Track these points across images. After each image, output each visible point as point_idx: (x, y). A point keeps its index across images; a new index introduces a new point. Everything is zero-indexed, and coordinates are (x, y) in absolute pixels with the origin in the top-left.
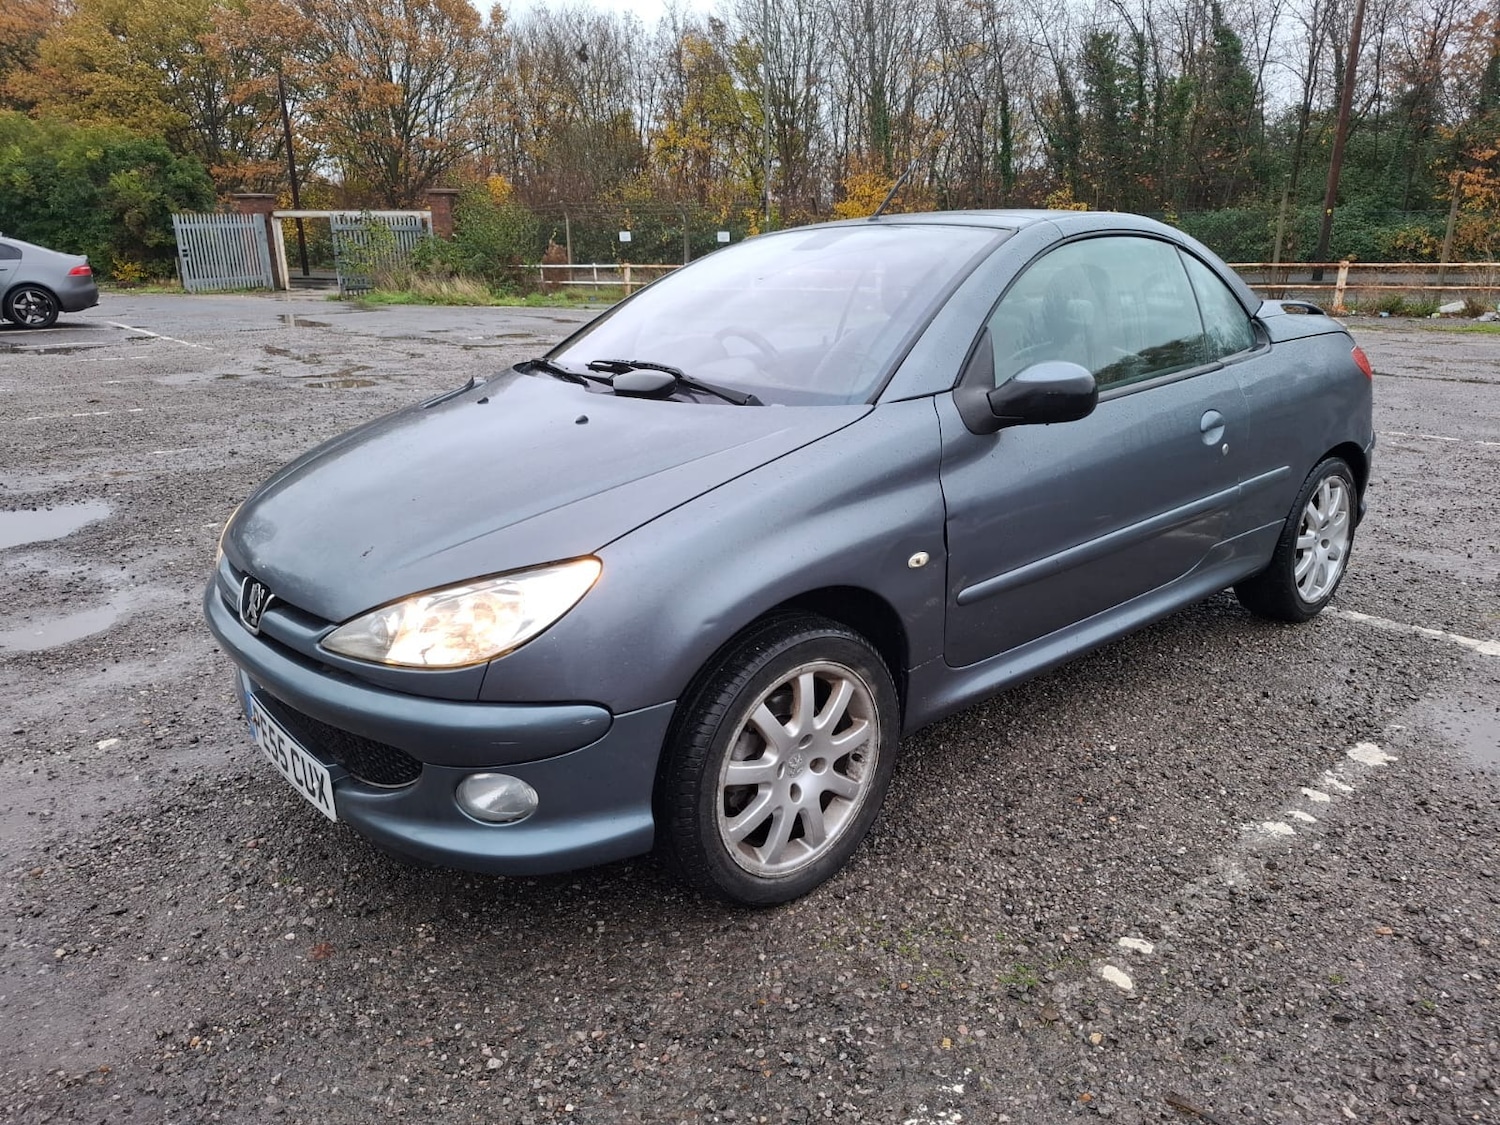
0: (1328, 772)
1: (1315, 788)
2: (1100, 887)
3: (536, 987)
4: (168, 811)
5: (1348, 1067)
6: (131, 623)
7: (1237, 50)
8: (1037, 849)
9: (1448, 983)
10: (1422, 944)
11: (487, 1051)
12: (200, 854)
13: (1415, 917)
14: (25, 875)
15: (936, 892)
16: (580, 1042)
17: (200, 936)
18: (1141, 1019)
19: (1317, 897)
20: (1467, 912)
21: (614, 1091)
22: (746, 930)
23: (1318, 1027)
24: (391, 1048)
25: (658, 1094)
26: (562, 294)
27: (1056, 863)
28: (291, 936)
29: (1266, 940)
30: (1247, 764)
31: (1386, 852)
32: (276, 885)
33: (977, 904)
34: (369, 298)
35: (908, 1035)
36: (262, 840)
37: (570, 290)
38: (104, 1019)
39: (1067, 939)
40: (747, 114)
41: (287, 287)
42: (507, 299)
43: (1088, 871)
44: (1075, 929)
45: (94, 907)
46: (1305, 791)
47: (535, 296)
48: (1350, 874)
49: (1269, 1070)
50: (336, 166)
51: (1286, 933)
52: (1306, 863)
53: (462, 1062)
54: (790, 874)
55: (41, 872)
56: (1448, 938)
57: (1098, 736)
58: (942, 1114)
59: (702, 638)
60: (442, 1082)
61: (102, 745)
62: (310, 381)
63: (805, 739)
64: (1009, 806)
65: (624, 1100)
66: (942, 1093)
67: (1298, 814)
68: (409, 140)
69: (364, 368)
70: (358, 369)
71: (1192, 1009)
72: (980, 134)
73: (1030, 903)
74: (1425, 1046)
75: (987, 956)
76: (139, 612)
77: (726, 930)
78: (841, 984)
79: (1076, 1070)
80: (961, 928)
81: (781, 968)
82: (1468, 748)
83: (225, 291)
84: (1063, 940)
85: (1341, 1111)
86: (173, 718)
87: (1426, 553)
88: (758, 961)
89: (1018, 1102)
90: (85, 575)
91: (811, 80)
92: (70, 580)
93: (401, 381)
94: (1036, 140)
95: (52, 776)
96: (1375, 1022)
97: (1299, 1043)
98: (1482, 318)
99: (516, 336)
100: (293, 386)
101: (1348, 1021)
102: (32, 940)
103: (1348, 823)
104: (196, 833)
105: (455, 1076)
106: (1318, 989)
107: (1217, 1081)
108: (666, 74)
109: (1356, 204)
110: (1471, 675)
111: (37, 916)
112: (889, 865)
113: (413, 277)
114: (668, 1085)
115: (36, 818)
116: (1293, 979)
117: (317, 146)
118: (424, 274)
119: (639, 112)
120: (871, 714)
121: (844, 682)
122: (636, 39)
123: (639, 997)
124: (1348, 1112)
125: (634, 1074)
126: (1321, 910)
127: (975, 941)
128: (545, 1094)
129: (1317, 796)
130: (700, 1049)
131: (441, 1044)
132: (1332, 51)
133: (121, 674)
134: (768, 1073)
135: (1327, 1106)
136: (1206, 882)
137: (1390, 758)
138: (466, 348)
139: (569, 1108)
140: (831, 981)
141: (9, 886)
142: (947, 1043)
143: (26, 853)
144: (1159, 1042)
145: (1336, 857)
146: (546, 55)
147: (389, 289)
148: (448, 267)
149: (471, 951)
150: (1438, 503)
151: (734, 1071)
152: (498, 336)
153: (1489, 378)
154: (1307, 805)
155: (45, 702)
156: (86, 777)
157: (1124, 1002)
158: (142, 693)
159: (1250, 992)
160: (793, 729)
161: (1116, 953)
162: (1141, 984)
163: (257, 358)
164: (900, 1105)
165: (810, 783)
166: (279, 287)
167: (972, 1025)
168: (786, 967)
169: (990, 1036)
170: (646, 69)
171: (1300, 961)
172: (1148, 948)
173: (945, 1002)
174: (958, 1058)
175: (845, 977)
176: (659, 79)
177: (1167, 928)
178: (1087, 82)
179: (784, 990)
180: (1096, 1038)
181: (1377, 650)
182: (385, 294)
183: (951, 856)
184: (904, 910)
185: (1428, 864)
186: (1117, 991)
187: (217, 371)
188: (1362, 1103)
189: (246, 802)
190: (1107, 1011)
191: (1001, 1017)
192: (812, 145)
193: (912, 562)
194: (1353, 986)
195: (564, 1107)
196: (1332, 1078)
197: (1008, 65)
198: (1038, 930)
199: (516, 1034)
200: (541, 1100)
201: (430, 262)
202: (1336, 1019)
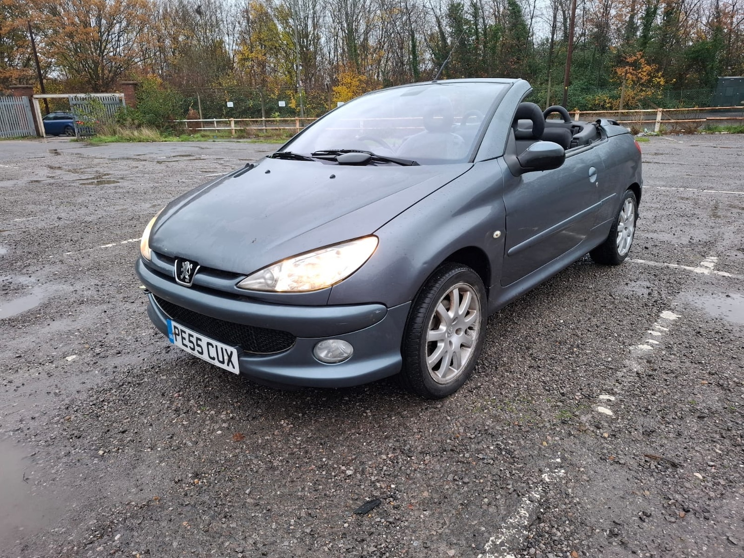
0: (655, 323)
1: (653, 330)
2: (581, 376)
3: (351, 440)
4: (123, 385)
5: (712, 435)
6: (50, 303)
7: (519, 11)
8: (548, 364)
9: (737, 400)
10: (720, 385)
11: (343, 468)
12: (151, 402)
13: (714, 376)
14: (62, 420)
15: (513, 385)
16: (384, 460)
17: (172, 437)
18: (622, 426)
19: (672, 372)
20: (733, 372)
21: (408, 477)
22: (436, 408)
23: (693, 421)
24: (295, 472)
25: (430, 477)
26: (198, 135)
27: (559, 369)
28: (219, 432)
29: (659, 390)
30: (621, 323)
31: (692, 352)
32: (199, 412)
33: (532, 388)
34: (94, 140)
35: (527, 442)
36: (181, 393)
37: (203, 133)
38: (141, 478)
39: (578, 398)
40: (285, 42)
41: (44, 136)
42: (171, 138)
43: (574, 371)
44: (579, 394)
45: (108, 431)
46: (649, 332)
47: (184, 136)
48: (681, 362)
49: (680, 439)
50: (62, 71)
51: (666, 387)
52: (662, 359)
53: (333, 474)
54: (450, 382)
55: (70, 418)
56: (730, 382)
57: (553, 317)
58: (556, 471)
59: (422, 271)
60: (328, 483)
61: (70, 358)
62: (81, 182)
63: (455, 319)
64: (528, 348)
65: (415, 480)
66: (552, 462)
67: (651, 341)
68: (103, 57)
69: (108, 174)
70: (105, 175)
71: (641, 420)
72: (402, 53)
73: (555, 386)
74: (737, 423)
75: (546, 409)
76: (52, 296)
77: (426, 409)
78: (488, 426)
79: (603, 448)
80: (530, 399)
81: (459, 421)
82: (707, 310)
83: (9, 139)
84: (576, 399)
85: (715, 451)
86: (100, 344)
87: (655, 234)
88: (448, 420)
89: (584, 463)
90: (10, 280)
91: (315, 26)
92: (3, 284)
93: (131, 180)
94: (428, 56)
95: (50, 375)
96: (715, 417)
97: (688, 428)
98: (639, 135)
99: (183, 156)
100: (73, 184)
101: (704, 417)
102: (82, 448)
103: (672, 343)
104: (144, 393)
105: (333, 480)
106: (686, 408)
107: (662, 446)
108: (241, 21)
109: (577, 84)
110: (696, 281)
111: (79, 438)
112: (486, 377)
113: (118, 128)
114: (433, 473)
115: (52, 394)
116: (676, 404)
117: (50, 60)
118: (123, 125)
119: (228, 41)
120: (477, 307)
121: (468, 293)
122: (224, 4)
123: (401, 439)
124: (717, 451)
125: (415, 470)
126: (676, 377)
127: (538, 403)
128: (378, 482)
129: (655, 333)
130: (439, 457)
131: (320, 468)
132: (561, 12)
133: (59, 325)
134: (474, 463)
135: (709, 450)
136: (625, 371)
137: (678, 316)
138: (158, 162)
139: (393, 486)
140: (484, 425)
141: (56, 426)
142: (545, 443)
143: (56, 411)
144: (633, 433)
145: (673, 356)
146: (177, 11)
147: (105, 135)
148: (136, 122)
149: (313, 429)
150: (652, 213)
151: (459, 463)
152: (174, 156)
153: (651, 161)
154: (653, 337)
155: (25, 341)
156: (69, 374)
157: (611, 421)
158: (76, 333)
159: (661, 411)
160: (451, 314)
161: (600, 401)
162: (615, 412)
163: (46, 172)
164: (537, 470)
165: (456, 340)
166: (39, 136)
167: (553, 436)
168: (461, 421)
169: (561, 439)
170: (230, 19)
171: (676, 397)
172: (612, 398)
173: (535, 427)
174: (554, 448)
175: (489, 422)
176: (237, 24)
177: (617, 390)
178: (450, 27)
179: (465, 430)
180: (606, 435)
181: (654, 274)
182: (103, 137)
183: (512, 370)
184: (501, 394)
185: (711, 356)
186: (607, 416)
187: (26, 179)
188: (722, 447)
189: (162, 377)
190: (606, 424)
191: (563, 431)
192: (319, 58)
193: (495, 236)
194: (700, 404)
195: (390, 486)
196: (707, 440)
197: (413, 19)
198: (564, 396)
199: (353, 459)
200: (378, 485)
201: (125, 120)
202: (699, 417)
